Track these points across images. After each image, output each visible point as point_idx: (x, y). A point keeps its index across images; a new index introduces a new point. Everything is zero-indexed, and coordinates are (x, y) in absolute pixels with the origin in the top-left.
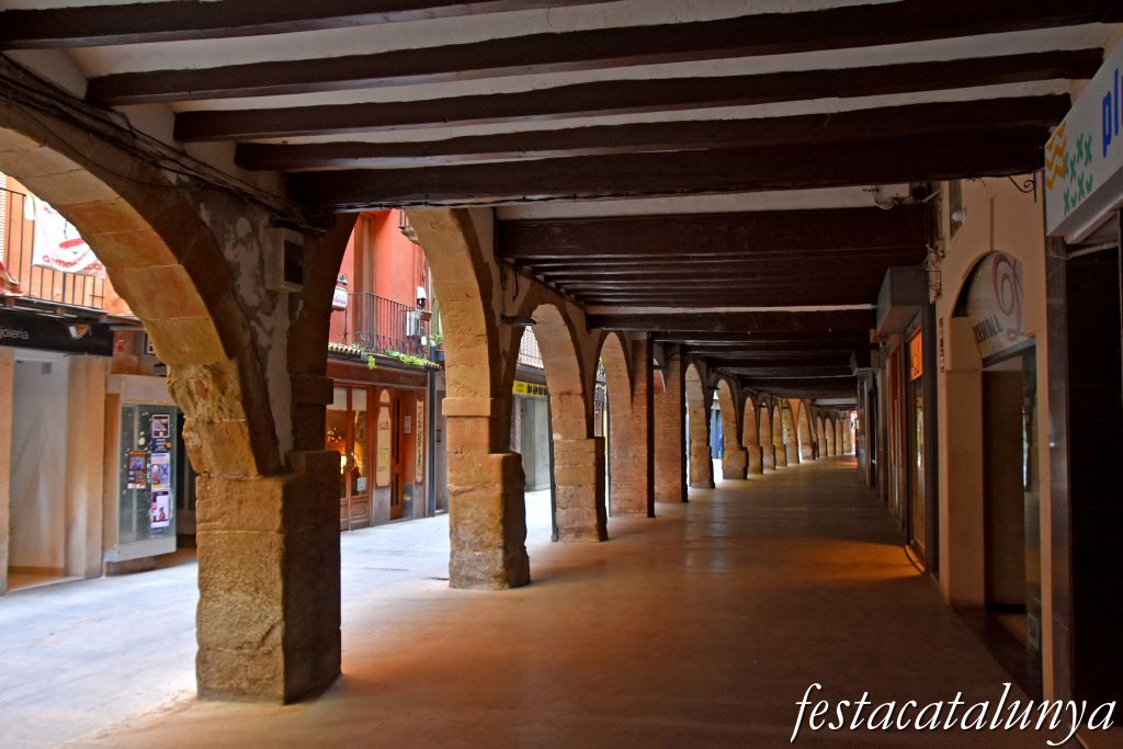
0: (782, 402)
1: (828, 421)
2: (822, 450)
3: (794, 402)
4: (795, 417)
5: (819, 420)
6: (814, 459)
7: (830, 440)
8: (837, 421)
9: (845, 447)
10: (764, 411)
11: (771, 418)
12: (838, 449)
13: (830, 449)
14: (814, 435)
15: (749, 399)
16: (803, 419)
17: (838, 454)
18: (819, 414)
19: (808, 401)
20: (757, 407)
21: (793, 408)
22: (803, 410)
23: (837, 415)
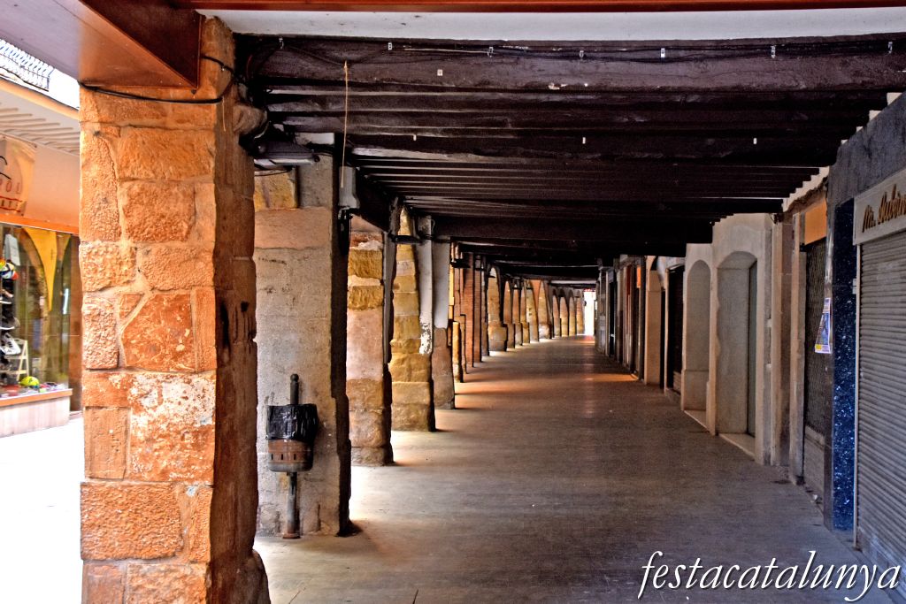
0: (526, 283)
1: (563, 300)
2: (556, 330)
3: (536, 283)
4: (536, 297)
5: (554, 298)
6: (551, 338)
7: (564, 320)
8: (571, 300)
9: (578, 328)
10: (516, 292)
11: (520, 298)
12: (572, 330)
13: (564, 329)
14: (550, 315)
15: (507, 283)
16: (542, 299)
17: (570, 335)
18: (554, 293)
19: (546, 282)
20: (512, 289)
21: (534, 288)
22: (542, 290)
23: (571, 293)
